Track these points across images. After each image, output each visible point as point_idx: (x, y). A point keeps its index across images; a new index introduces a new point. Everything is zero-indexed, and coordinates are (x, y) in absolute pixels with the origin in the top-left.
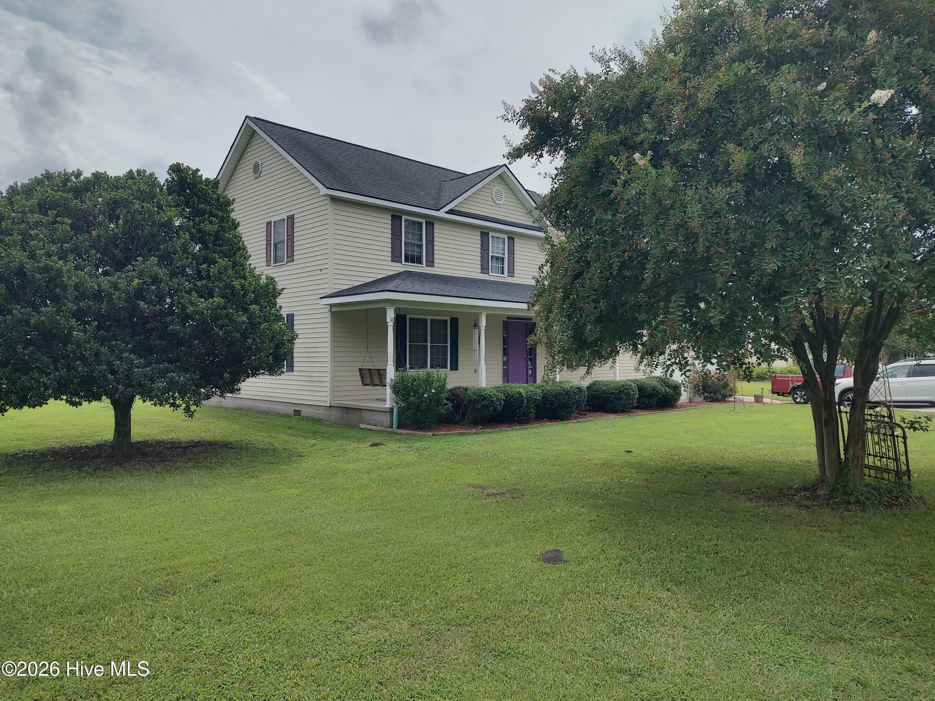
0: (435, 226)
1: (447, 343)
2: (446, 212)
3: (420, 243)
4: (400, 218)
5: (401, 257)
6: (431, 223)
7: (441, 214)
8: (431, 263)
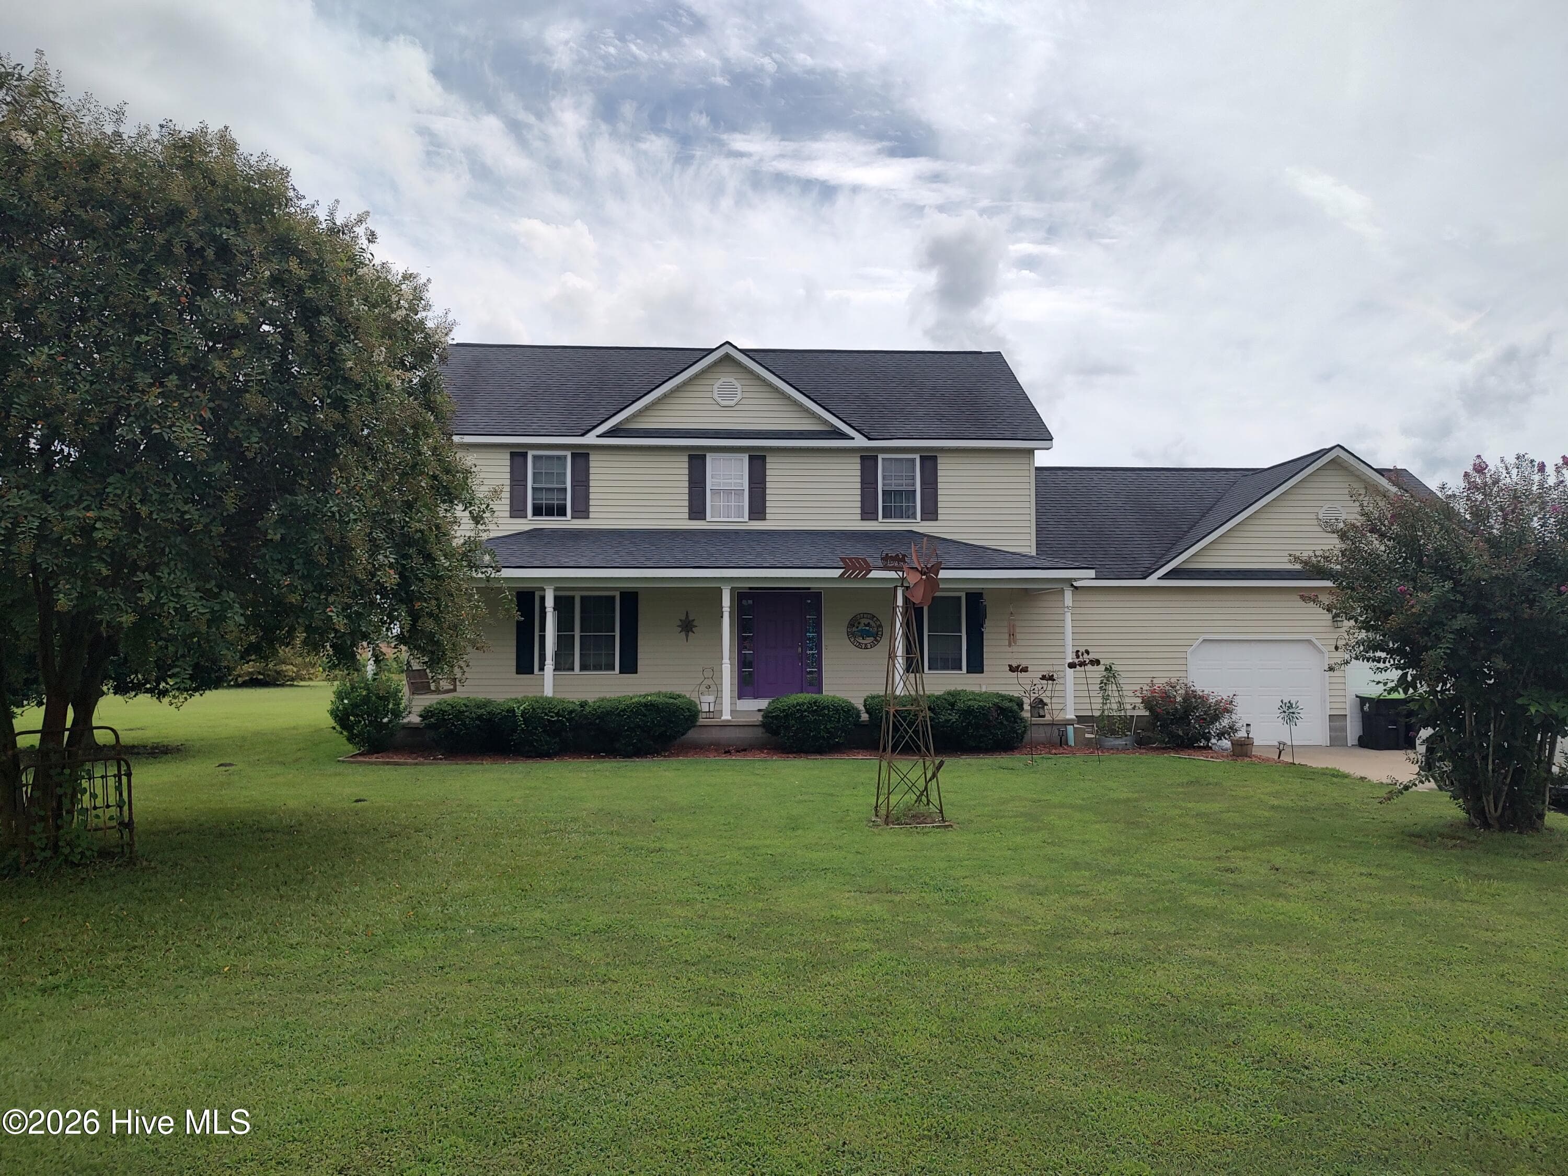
0: (591, 458)
1: (614, 631)
2: (598, 436)
3: (563, 486)
4: (525, 455)
5: (525, 510)
6: (581, 456)
7: (591, 439)
8: (582, 511)
